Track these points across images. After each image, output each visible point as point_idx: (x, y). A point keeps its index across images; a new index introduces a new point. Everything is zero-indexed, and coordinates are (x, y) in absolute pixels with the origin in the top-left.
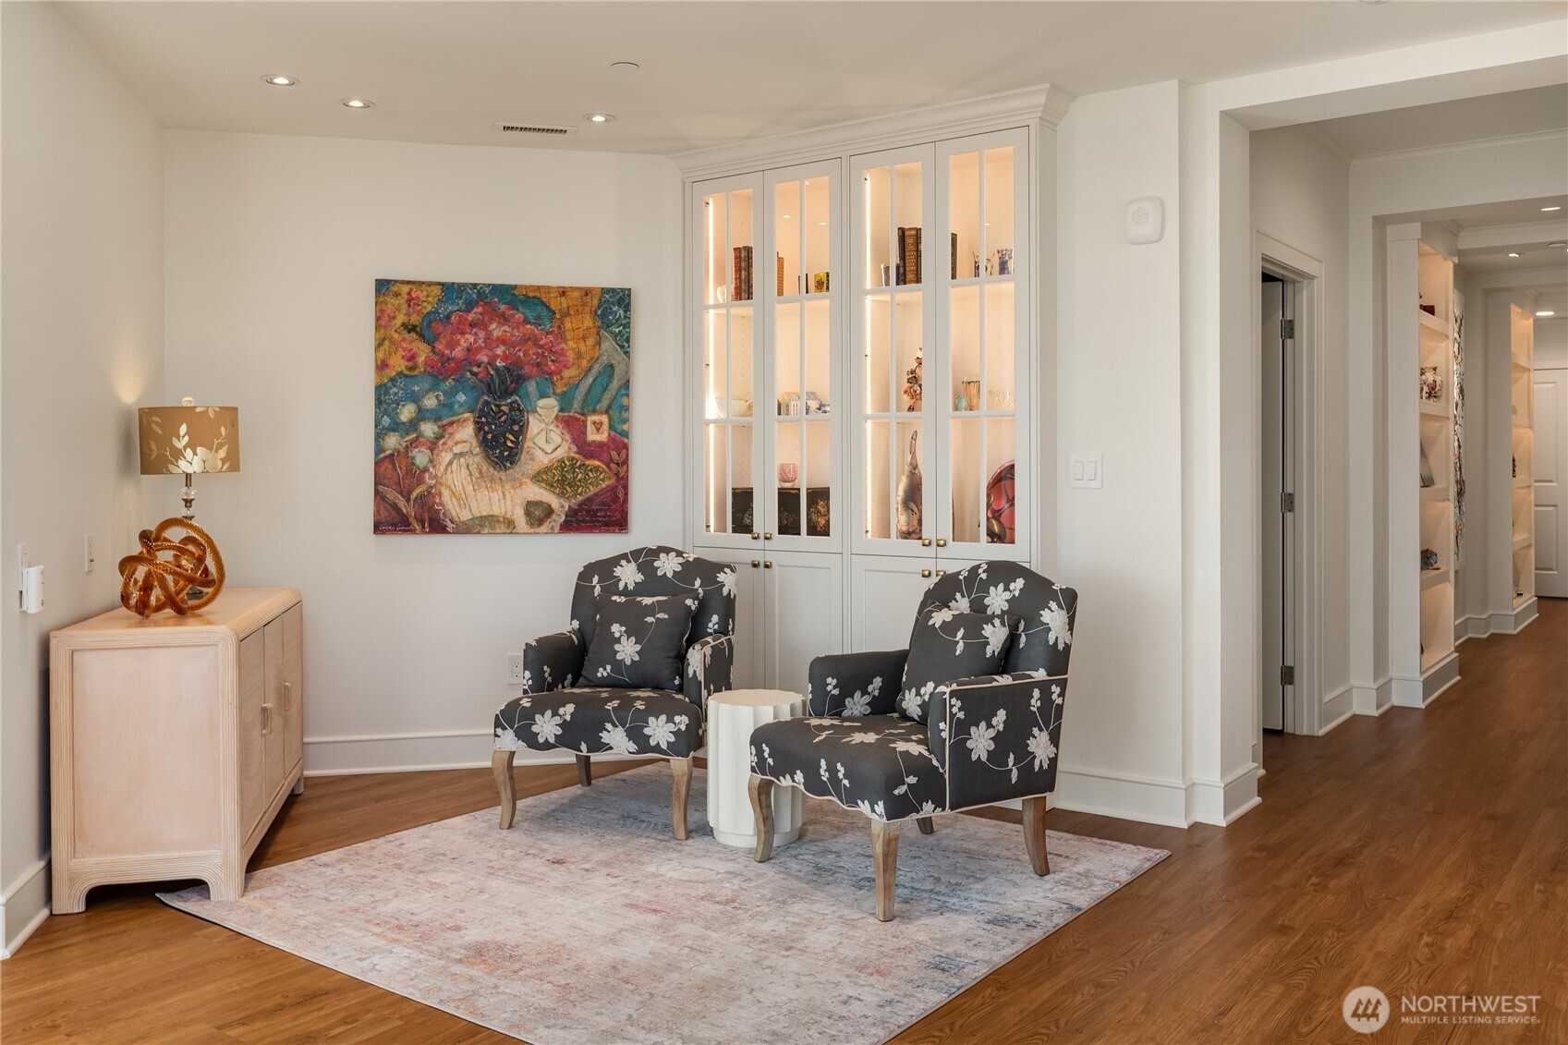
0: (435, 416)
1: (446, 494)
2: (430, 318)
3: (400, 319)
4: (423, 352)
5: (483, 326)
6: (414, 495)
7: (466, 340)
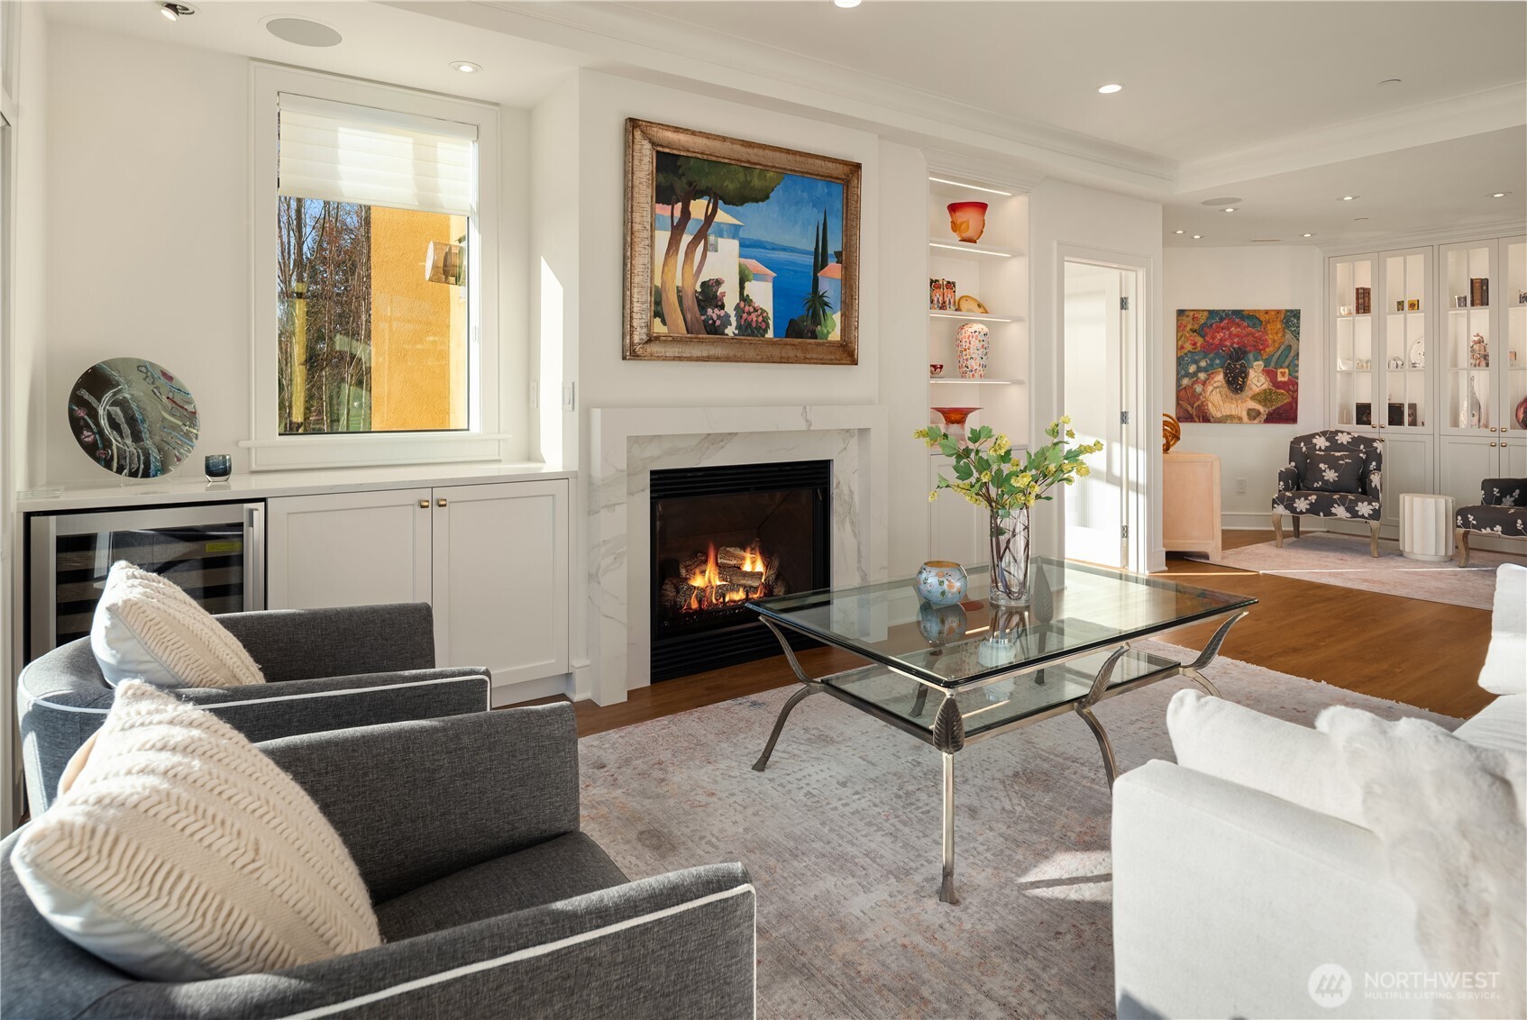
0: (1205, 370)
1: (1210, 405)
2: (1203, 326)
3: (1188, 328)
4: (1200, 341)
5: (1228, 329)
6: (1195, 405)
7: (1219, 336)
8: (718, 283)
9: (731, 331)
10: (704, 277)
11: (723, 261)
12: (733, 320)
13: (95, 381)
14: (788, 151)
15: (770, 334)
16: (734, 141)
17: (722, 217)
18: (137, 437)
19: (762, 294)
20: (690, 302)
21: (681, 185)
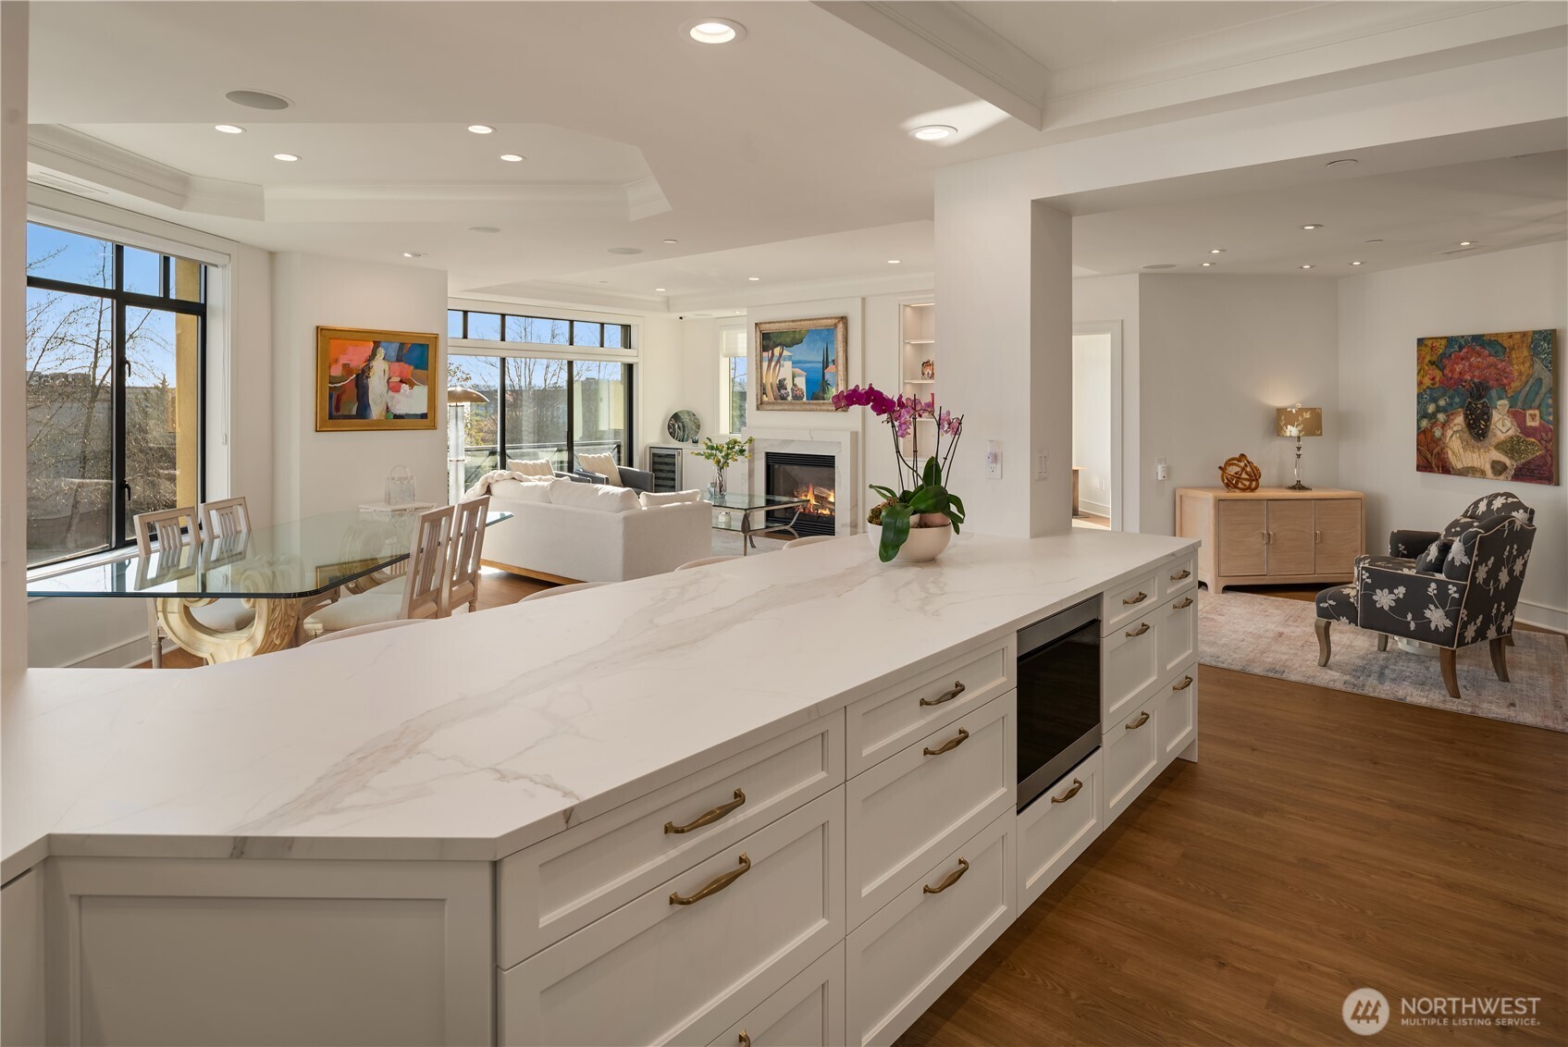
0: (1444, 410)
1: (1450, 452)
2: (1443, 356)
3: (1427, 360)
4: (1438, 374)
5: (1468, 359)
6: (1435, 452)
7: (1458, 368)
8: (785, 379)
9: (790, 398)
10: (779, 378)
11: (786, 371)
12: (790, 394)
13: (676, 417)
14: (810, 320)
15: (805, 399)
16: (789, 321)
17: (786, 353)
18: (684, 431)
19: (801, 383)
20: (775, 388)
21: (771, 344)
